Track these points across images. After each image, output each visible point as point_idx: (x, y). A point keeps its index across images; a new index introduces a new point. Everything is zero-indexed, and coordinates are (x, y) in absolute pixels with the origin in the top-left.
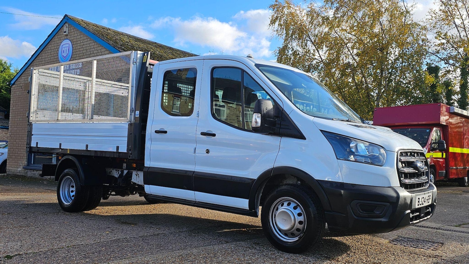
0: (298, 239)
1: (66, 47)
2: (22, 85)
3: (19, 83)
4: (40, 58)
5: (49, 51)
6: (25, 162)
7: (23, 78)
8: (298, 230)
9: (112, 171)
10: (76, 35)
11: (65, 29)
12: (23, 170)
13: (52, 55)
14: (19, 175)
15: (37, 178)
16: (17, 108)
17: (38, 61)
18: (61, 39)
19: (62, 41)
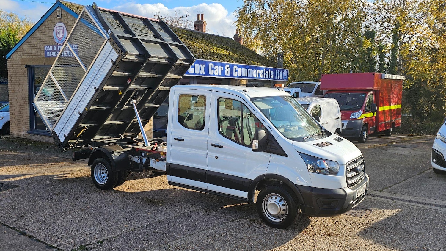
0: (282, 220)
1: (60, 30)
2: (18, 59)
3: (15, 57)
4: (35, 36)
5: (44, 31)
6: (28, 127)
7: (18, 53)
8: (282, 214)
9: (133, 157)
10: (70, 19)
11: (58, 12)
12: (27, 134)
13: (47, 36)
14: (24, 138)
15: (42, 142)
16: (15, 80)
17: (33, 39)
18: (55, 21)
19: (56, 23)
